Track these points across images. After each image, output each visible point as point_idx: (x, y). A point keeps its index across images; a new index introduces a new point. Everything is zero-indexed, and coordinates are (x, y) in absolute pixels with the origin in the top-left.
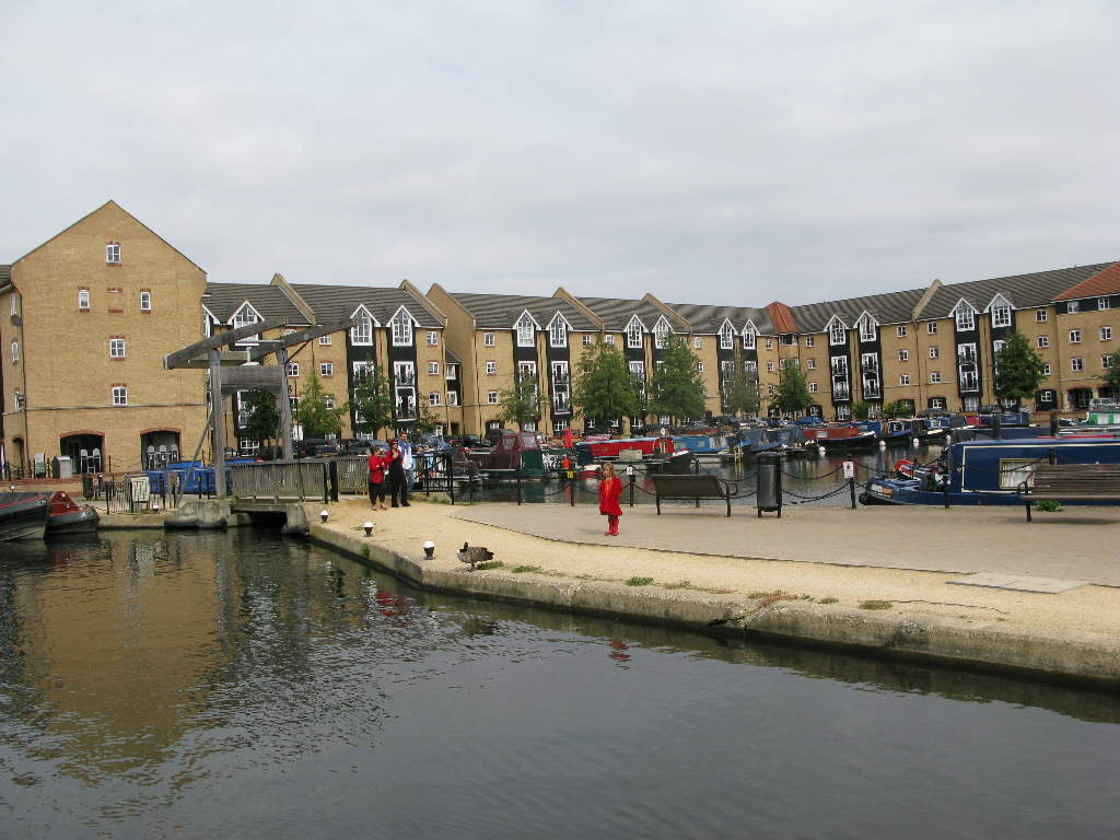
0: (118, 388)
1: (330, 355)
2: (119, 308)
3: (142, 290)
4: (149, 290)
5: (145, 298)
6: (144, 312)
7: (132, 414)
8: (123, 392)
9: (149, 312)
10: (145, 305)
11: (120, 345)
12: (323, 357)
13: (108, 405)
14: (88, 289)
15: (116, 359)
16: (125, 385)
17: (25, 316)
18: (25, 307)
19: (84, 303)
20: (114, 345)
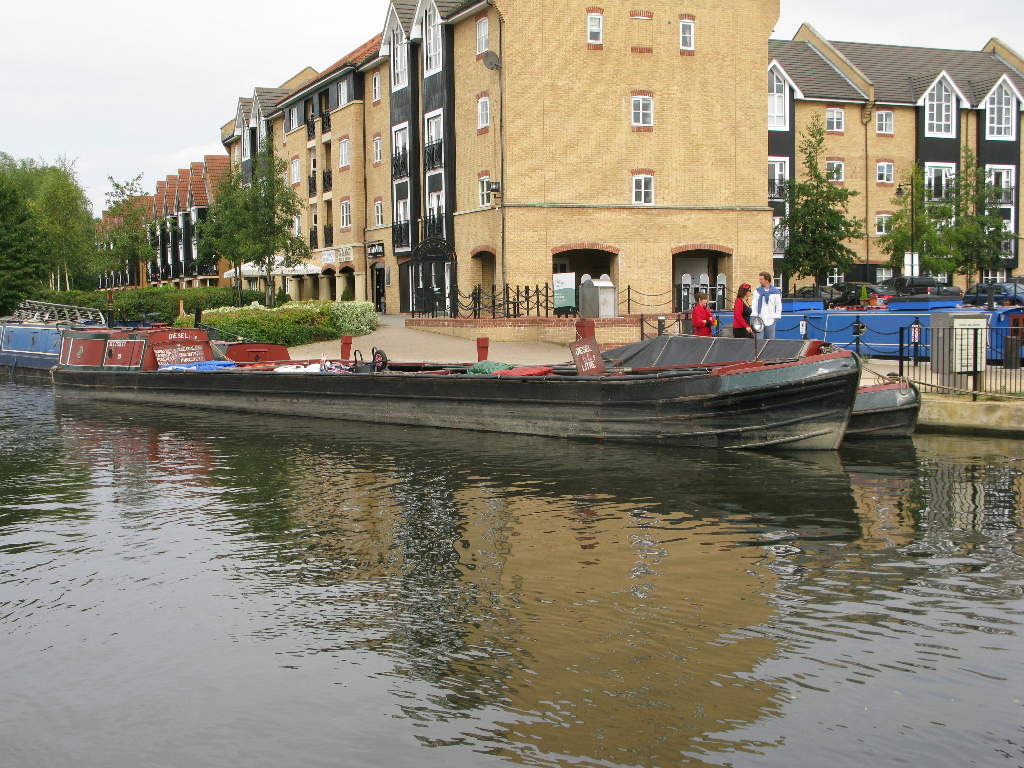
0: (642, 177)
1: (890, 149)
2: (646, 44)
3: (682, 17)
4: (692, 18)
5: (686, 28)
6: (683, 53)
7: (661, 220)
8: (648, 183)
9: (691, 53)
10: (685, 42)
11: (646, 107)
12: (882, 154)
13: (625, 203)
14: (601, 11)
15: (639, 129)
16: (651, 172)
17: (506, 52)
18: (507, 37)
19: (595, 36)
20: (637, 106)
